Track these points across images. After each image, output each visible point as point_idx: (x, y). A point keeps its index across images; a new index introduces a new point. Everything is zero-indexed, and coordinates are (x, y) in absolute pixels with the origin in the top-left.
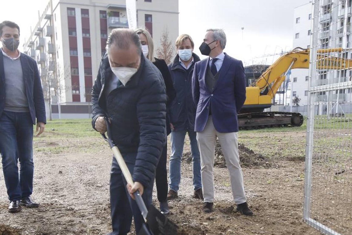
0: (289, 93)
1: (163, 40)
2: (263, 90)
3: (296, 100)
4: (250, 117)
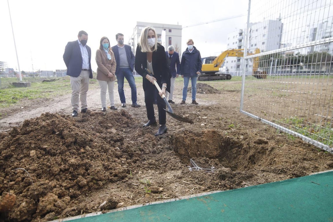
0: (224, 67)
1: (175, 46)
2: (216, 65)
3: (228, 70)
4: (210, 75)
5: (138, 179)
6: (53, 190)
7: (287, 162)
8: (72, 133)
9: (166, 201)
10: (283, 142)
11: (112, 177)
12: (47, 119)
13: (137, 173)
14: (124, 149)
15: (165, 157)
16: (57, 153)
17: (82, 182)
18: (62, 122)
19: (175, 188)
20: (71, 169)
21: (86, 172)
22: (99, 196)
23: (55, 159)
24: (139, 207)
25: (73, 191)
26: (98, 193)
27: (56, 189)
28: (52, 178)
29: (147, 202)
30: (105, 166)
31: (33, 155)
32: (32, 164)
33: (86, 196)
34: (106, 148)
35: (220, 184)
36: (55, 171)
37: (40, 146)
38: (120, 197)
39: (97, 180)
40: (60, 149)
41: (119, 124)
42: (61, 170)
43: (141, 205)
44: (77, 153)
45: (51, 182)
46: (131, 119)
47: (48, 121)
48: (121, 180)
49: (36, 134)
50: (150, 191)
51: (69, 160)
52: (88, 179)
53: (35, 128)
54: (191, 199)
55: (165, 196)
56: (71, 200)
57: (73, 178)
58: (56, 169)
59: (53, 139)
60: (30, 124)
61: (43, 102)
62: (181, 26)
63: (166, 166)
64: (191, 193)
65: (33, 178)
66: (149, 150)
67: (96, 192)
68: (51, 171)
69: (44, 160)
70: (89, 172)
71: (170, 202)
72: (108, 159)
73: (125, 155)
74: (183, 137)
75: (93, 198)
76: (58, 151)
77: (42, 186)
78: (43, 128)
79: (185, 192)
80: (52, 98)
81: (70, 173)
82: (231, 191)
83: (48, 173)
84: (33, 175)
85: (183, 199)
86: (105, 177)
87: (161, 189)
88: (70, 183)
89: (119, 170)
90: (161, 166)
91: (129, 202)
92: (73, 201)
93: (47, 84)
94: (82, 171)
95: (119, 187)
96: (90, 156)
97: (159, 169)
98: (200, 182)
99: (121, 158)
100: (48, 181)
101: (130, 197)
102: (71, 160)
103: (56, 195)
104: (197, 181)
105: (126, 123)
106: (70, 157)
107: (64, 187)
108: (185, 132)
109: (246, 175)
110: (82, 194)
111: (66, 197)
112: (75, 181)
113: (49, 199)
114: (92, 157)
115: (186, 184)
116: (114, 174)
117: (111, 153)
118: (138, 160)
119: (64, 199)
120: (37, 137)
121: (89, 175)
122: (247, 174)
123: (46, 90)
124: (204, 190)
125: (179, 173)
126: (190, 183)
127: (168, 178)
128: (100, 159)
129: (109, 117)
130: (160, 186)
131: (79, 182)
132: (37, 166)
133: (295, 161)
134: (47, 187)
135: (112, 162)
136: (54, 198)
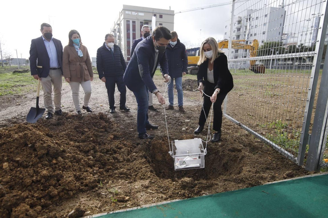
5: (107, 189)
6: (25, 201)
7: (250, 171)
8: (45, 145)
9: (128, 209)
10: (257, 149)
11: (83, 187)
12: (20, 131)
13: (107, 182)
14: (97, 158)
15: (137, 166)
16: (29, 166)
17: (53, 192)
18: (34, 134)
19: (140, 196)
20: (43, 180)
21: (57, 183)
22: (69, 205)
23: (27, 171)
24: (103, 216)
25: (44, 201)
26: (68, 202)
27: (28, 199)
28: (24, 189)
29: (112, 210)
30: (77, 176)
31: (6, 167)
32: (5, 176)
33: (57, 205)
34: (78, 159)
35: (180, 193)
36: (28, 183)
37: (13, 159)
38: (89, 206)
39: (68, 190)
40: (32, 161)
41: (96, 128)
42: (33, 181)
43: (106, 214)
44: (49, 165)
45: (23, 193)
46: (110, 123)
47: (20, 134)
48: (91, 190)
49: (9, 147)
50: (116, 200)
51: (41, 171)
52: (59, 189)
53: (8, 140)
54: (151, 207)
55: (129, 205)
56: (42, 210)
57: (45, 189)
58: (28, 181)
59: (26, 152)
60: (2, 137)
61: (15, 99)
62: (173, 11)
63: (136, 175)
64: (153, 202)
65: (6, 190)
66: (124, 158)
67: (67, 202)
68: (23, 183)
69: (16, 172)
70: (61, 182)
71: (132, 211)
72: (80, 170)
73: (98, 164)
74: (161, 144)
75: (63, 207)
76: (30, 163)
77: (15, 198)
78: (16, 141)
79: (148, 201)
80: (25, 95)
81: (42, 183)
82: (188, 200)
83: (20, 184)
84: (6, 187)
85: (145, 207)
86: (75, 187)
87: (127, 198)
88: (41, 194)
89: (90, 181)
90: (133, 175)
91: (96, 211)
92: (45, 210)
93: (19, 76)
94: (53, 182)
95: (89, 197)
96: (62, 167)
97: (129, 178)
98: (164, 191)
99: (93, 168)
100: (21, 192)
101: (98, 206)
102: (42, 172)
103: (28, 205)
104: (162, 190)
105: (104, 127)
106: (42, 169)
107: (36, 197)
108: (164, 138)
109: (206, 184)
110: (53, 203)
111: (38, 207)
112: (46, 192)
113: (22, 209)
114: (64, 168)
115: (150, 193)
116: (85, 184)
117: (83, 163)
118: (110, 169)
119: (36, 208)
120: (9, 150)
121: (60, 185)
122: (208, 184)
123: (18, 84)
124: (166, 199)
125: (147, 182)
126: (155, 192)
127: (136, 187)
128: (71, 169)
129: (86, 121)
130: (127, 196)
131: (51, 192)
132: (9, 178)
133: (258, 170)
134: (19, 198)
135: (84, 172)
136: (26, 208)
